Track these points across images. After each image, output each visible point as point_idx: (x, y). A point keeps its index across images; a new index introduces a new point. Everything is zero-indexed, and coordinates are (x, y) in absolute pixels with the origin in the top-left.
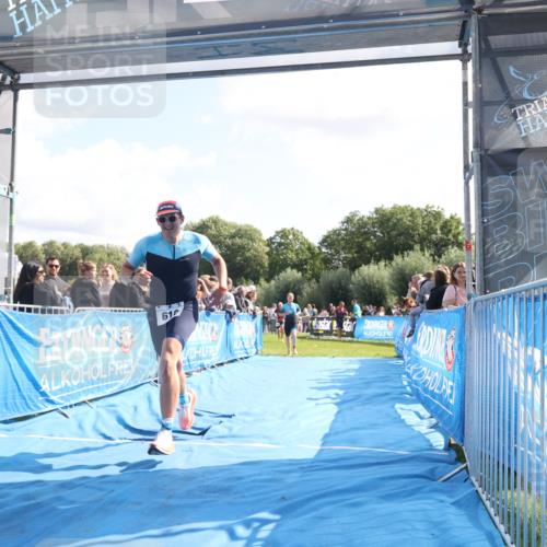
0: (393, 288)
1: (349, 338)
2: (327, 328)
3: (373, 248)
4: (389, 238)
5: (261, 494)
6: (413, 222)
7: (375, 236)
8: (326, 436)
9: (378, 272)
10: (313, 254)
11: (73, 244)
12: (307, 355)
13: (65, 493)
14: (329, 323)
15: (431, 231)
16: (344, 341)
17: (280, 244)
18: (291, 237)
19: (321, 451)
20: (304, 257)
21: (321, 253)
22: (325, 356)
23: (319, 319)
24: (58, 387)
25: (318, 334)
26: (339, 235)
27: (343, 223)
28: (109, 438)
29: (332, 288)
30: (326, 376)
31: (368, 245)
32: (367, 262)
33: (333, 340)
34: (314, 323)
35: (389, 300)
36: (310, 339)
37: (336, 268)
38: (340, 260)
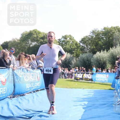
0: (109, 61)
1: (90, 81)
2: (81, 77)
3: (102, 44)
4: (109, 40)
7: (103, 39)
9: (103, 55)
14: (82, 75)
16: (88, 83)
17: (63, 41)
18: (68, 39)
20: (73, 48)
22: (80, 88)
23: (78, 73)
31: (100, 42)
33: (84, 82)
35: (107, 66)
36: (74, 81)
37: (86, 52)
38: (88, 49)
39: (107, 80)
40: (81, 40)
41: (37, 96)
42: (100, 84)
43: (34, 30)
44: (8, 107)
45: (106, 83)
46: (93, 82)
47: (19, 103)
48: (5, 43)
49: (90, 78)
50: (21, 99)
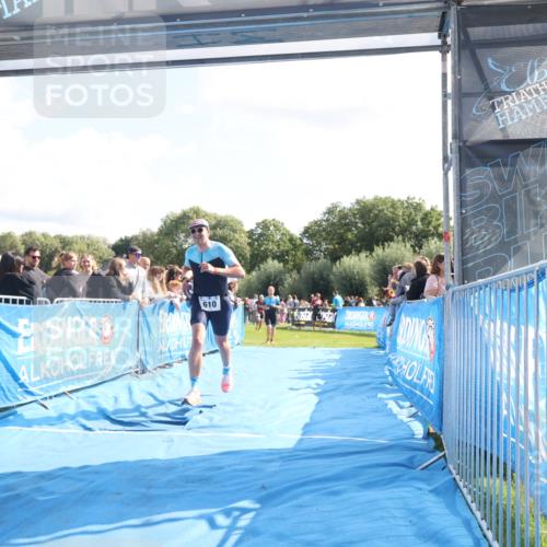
0: (374, 279)
1: (331, 329)
2: (309, 319)
3: (355, 239)
4: (371, 229)
5: (241, 483)
6: (393, 213)
7: (356, 227)
8: (307, 425)
9: (359, 263)
10: (294, 245)
11: (52, 235)
12: (288, 346)
13: (43, 484)
14: (311, 313)
15: (412, 222)
16: (325, 332)
17: (261, 235)
18: (272, 228)
19: (301, 440)
20: (286, 248)
21: (302, 244)
22: (305, 346)
23: (300, 310)
24: (38, 378)
25: (299, 325)
26: (320, 226)
27: (325, 214)
28: (90, 429)
29: (313, 279)
30: (307, 366)
31: (350, 236)
32: (348, 253)
34: (296, 313)
35: (370, 291)
36: (291, 329)
37: (317, 259)
38: (321, 251)
40: (302, 230)
42: (353, 334)
43: (191, 209)
46: (336, 330)
47: (158, 386)
48: (121, 240)
49: (330, 320)
50: (162, 376)
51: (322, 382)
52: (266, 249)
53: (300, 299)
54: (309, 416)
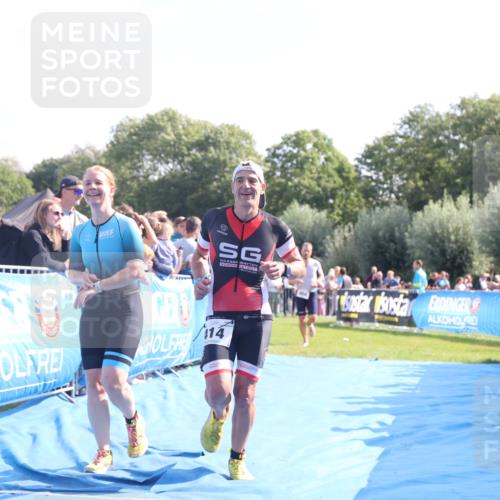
0: (483, 241)
1: (405, 328)
2: (366, 309)
3: (454, 171)
7: (456, 150)
8: (362, 493)
9: (453, 215)
10: (346, 179)
12: (329, 356)
14: (368, 300)
16: (395, 333)
17: (290, 157)
18: (309, 146)
20: (330, 185)
21: (358, 179)
22: (360, 357)
23: (352, 293)
25: (348, 320)
26: (393, 145)
27: (403, 124)
33: (376, 331)
35: (476, 263)
36: (337, 327)
37: (385, 204)
38: (391, 191)
39: (472, 320)
40: (362, 152)
41: (181, 388)
42: (444, 338)
44: (59, 434)
45: (469, 336)
46: (415, 330)
49: (402, 312)
51: (389, 419)
52: (296, 186)
53: (352, 275)
54: (367, 477)
